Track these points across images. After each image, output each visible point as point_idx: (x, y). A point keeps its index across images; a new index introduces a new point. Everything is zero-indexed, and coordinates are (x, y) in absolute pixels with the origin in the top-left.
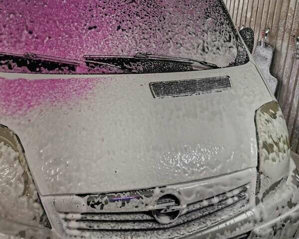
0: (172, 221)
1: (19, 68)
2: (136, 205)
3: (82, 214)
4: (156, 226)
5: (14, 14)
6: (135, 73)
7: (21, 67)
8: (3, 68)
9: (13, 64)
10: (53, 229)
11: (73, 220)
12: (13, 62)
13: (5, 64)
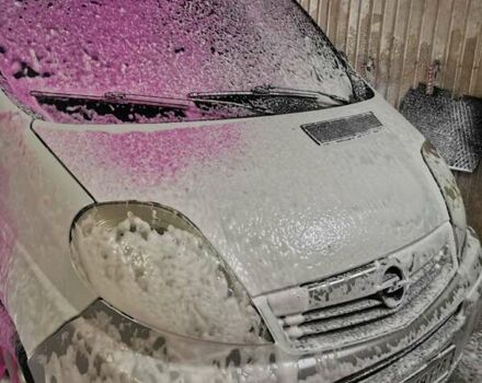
0: (399, 302)
1: (101, 117)
2: (362, 286)
3: (304, 314)
4: (385, 312)
5: (56, 29)
6: (269, 114)
7: (103, 115)
8: (76, 118)
9: (90, 112)
10: (276, 343)
11: (294, 325)
12: (88, 108)
13: (76, 111)
